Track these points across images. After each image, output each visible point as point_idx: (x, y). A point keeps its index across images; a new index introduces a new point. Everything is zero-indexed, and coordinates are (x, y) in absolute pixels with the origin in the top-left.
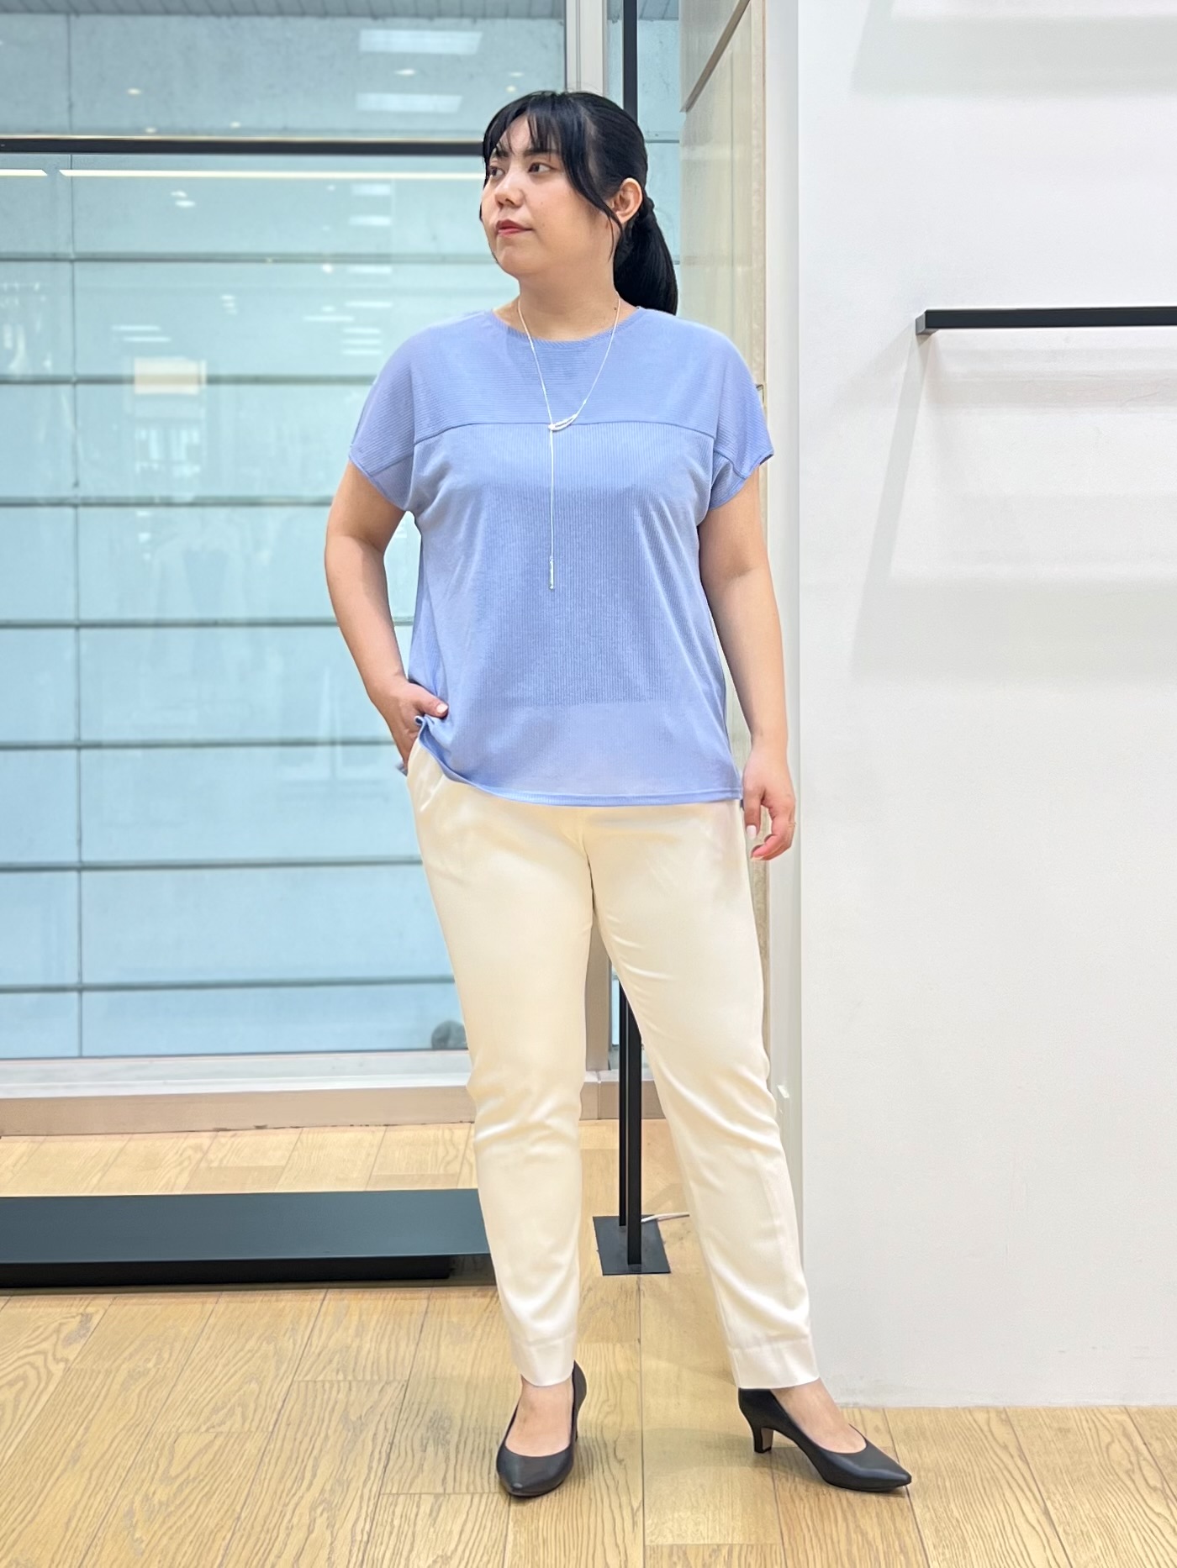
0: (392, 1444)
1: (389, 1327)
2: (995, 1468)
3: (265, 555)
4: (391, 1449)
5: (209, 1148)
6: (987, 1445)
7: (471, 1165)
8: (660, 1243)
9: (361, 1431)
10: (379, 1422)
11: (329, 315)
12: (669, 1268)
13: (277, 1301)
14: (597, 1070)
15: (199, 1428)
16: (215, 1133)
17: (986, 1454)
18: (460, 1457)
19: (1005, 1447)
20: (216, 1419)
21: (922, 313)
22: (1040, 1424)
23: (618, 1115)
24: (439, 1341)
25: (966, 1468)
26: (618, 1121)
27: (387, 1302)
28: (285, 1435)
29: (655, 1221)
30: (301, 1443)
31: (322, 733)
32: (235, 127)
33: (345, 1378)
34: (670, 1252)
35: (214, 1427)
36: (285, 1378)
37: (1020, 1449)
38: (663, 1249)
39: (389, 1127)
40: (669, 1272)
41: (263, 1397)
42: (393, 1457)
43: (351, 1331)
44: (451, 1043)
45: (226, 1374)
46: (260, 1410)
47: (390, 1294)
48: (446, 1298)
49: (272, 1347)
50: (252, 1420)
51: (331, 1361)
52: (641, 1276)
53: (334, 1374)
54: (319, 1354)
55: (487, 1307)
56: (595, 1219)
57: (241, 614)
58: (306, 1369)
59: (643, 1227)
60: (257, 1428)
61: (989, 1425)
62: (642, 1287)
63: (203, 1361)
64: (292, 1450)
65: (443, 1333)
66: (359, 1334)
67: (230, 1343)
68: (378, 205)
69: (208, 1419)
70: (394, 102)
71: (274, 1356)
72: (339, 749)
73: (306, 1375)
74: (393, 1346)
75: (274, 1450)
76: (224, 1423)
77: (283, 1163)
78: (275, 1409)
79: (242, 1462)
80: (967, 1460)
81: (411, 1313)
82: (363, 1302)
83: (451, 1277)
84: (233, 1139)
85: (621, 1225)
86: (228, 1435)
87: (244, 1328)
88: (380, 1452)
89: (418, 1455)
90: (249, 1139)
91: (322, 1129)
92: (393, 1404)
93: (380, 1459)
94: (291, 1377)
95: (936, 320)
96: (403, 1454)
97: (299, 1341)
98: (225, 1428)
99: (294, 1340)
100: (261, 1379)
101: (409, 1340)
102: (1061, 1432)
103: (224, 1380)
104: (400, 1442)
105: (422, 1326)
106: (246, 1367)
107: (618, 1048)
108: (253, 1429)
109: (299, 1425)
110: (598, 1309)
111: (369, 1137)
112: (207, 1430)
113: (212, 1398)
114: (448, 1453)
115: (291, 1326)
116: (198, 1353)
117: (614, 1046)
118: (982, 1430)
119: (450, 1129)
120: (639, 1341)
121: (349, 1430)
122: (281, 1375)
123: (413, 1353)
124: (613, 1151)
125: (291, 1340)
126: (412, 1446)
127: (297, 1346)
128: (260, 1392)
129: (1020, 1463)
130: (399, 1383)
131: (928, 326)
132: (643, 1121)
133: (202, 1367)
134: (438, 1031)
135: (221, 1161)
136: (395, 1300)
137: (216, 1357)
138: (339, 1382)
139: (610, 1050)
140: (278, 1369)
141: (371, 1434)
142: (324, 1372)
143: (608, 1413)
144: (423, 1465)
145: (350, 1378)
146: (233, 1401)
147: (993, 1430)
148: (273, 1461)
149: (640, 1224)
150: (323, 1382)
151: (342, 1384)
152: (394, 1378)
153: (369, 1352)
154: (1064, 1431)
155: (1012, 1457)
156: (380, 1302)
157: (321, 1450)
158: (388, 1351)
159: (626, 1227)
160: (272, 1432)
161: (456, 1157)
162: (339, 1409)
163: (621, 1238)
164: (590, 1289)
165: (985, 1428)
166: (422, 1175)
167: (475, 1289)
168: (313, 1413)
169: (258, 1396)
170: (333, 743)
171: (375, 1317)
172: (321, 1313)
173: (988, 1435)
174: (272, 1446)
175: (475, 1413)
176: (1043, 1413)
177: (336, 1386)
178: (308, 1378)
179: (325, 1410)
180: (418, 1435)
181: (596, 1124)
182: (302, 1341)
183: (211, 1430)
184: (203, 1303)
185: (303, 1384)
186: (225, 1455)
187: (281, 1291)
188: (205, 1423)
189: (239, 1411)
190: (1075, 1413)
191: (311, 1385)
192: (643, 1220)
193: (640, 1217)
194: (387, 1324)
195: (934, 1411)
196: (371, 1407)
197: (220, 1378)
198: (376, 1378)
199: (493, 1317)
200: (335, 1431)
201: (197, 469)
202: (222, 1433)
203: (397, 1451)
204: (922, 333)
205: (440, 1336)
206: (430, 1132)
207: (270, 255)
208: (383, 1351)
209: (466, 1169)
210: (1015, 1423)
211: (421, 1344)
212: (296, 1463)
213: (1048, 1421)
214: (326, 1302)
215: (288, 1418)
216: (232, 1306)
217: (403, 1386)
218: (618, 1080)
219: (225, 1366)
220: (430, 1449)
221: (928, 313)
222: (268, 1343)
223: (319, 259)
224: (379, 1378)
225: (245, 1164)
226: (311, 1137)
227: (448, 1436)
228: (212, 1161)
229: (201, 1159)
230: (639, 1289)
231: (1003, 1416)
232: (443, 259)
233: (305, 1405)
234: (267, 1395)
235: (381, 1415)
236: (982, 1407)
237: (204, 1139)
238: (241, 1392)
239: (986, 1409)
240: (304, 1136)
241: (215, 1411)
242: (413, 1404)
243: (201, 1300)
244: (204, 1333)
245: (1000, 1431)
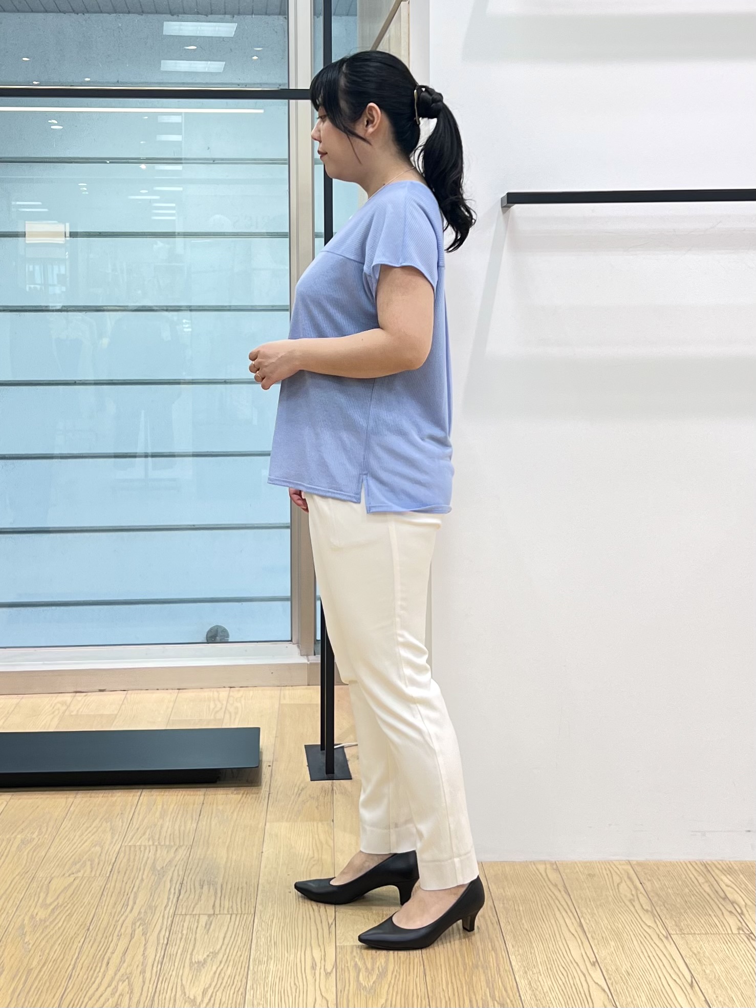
0: (182, 884)
1: (181, 812)
2: (549, 898)
3: (105, 341)
4: (181, 886)
5: (70, 704)
6: (545, 884)
7: (230, 713)
8: (346, 761)
9: (163, 876)
10: (174, 871)
11: (143, 196)
12: (351, 776)
13: (112, 796)
14: (307, 655)
15: (64, 875)
16: (74, 694)
17: (545, 890)
18: (223, 892)
19: (556, 886)
20: (74, 869)
21: (504, 194)
22: (577, 872)
23: (320, 684)
24: (211, 821)
25: (532, 898)
26: (320, 687)
27: (179, 797)
28: (117, 878)
29: (343, 747)
30: (126, 883)
31: (140, 450)
32: (87, 81)
33: (153, 844)
34: (352, 766)
35: (73, 874)
36: (117, 843)
37: (565, 887)
38: (348, 765)
39: (181, 690)
40: (351, 779)
41: (103, 855)
42: (183, 892)
43: (158, 814)
44: (218, 639)
45: (81, 841)
46: (102, 863)
47: (181, 792)
48: (215, 795)
49: (109, 824)
50: (97, 870)
51: (144, 834)
52: (334, 781)
53: (147, 841)
54: (138, 829)
55: (240, 800)
56: (306, 746)
57: (91, 377)
58: (130, 837)
59: (335, 751)
60: (100, 875)
61: (546, 872)
62: (335, 788)
63: (67, 833)
64: (121, 888)
65: (214, 815)
66: (162, 816)
67: (83, 822)
68: (174, 129)
69: (70, 869)
70: (184, 66)
71: (110, 830)
72: (150, 459)
73: (130, 842)
74: (183, 823)
75: (110, 888)
76: (80, 871)
77: (116, 712)
78: (110, 863)
79: (91, 894)
80: (533, 893)
81: (194, 804)
82: (164, 797)
83: (218, 782)
84: (86, 697)
85: (321, 750)
86: (82, 878)
87: (92, 813)
88: (175, 889)
89: (197, 892)
90: (94, 698)
91: (139, 691)
92: (183, 860)
93: (175, 893)
94: (120, 843)
95: (514, 199)
96: (189, 890)
97: (125, 820)
98: (80, 874)
99: (122, 820)
100: (102, 844)
101: (192, 819)
102: (590, 876)
103: (79, 845)
104: (187, 883)
105: (201, 811)
106: (93, 837)
107: (320, 642)
108: (98, 875)
109: (125, 873)
110: (307, 801)
111: (168, 696)
112: (69, 876)
113: (73, 855)
114: (216, 889)
115: (121, 812)
116: (64, 829)
117: (317, 640)
118: (542, 876)
119: (218, 692)
120: (333, 821)
121: (156, 876)
122: (114, 842)
123: (195, 827)
124: (317, 705)
125: (121, 820)
126: (194, 885)
127: (124, 824)
128: (101, 852)
129: (566, 896)
130: (186, 847)
131: (508, 202)
132: (335, 687)
133: (66, 836)
134: (210, 631)
135: (78, 711)
136: (184, 795)
137: (75, 831)
138: (150, 846)
139: (315, 643)
140: (113, 838)
141: (169, 878)
142: (141, 839)
143: (314, 865)
144: (201, 897)
145: (156, 843)
146: (85, 857)
147: (548, 874)
148: (110, 894)
149: (334, 749)
150: (140, 846)
151: (151, 847)
152: (183, 845)
153: (168, 828)
154: (591, 876)
155: (560, 891)
156: (175, 797)
157: (139, 888)
158: (180, 827)
159: (325, 751)
160: (109, 877)
161: (221, 708)
162: (150, 862)
163: (322, 758)
164: (303, 789)
165: (544, 874)
166: (201, 720)
167: (233, 788)
168: (134, 865)
169: (100, 855)
170: (146, 456)
171: (172, 806)
172: (139, 804)
173: (546, 879)
174: (109, 885)
175: (233, 864)
176: (579, 865)
177: (148, 849)
178: (130, 844)
179: (141, 863)
180: (198, 879)
181: (306, 688)
182: (127, 821)
183: (72, 875)
184: (67, 798)
185: (127, 849)
186: (80, 891)
187: (114, 791)
188: (68, 871)
189: (88, 863)
190: (598, 864)
191: (132, 849)
192: (335, 747)
193: (333, 745)
194: (179, 810)
195: (512, 864)
196: (169, 861)
197: (77, 844)
198: (172, 844)
199: (244, 806)
200: (148, 875)
201: (64, 289)
202: (78, 877)
203: (185, 888)
204: (505, 207)
205: (211, 818)
206: (206, 694)
207: (108, 159)
208: (177, 827)
209: (227, 716)
210: (561, 869)
211: (199, 822)
212: (124, 895)
213: (582, 870)
214: (141, 797)
215: (119, 869)
216: (85, 799)
217: (188, 848)
218: (319, 661)
219: (80, 837)
220: (206, 887)
221: (508, 194)
222: (107, 822)
223: (138, 161)
224: (174, 844)
225: (93, 713)
226: (133, 696)
227: (216, 879)
228: (72, 712)
229: (67, 709)
230: (333, 789)
231: (555, 867)
232: (214, 161)
233: (129, 860)
234: (106, 854)
235: (176, 866)
236: (542, 861)
237: (68, 698)
238: (90, 852)
239: (544, 862)
240: (128, 696)
241: (75, 863)
242: (195, 859)
243: (66, 796)
244: (67, 817)
245: (553, 876)
